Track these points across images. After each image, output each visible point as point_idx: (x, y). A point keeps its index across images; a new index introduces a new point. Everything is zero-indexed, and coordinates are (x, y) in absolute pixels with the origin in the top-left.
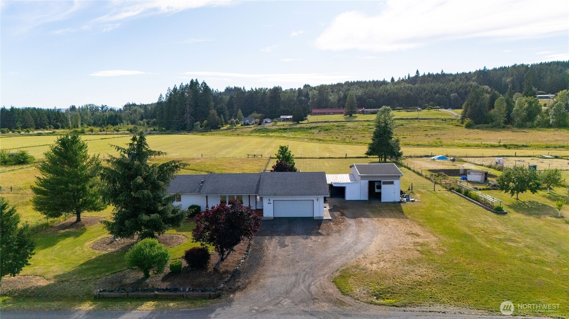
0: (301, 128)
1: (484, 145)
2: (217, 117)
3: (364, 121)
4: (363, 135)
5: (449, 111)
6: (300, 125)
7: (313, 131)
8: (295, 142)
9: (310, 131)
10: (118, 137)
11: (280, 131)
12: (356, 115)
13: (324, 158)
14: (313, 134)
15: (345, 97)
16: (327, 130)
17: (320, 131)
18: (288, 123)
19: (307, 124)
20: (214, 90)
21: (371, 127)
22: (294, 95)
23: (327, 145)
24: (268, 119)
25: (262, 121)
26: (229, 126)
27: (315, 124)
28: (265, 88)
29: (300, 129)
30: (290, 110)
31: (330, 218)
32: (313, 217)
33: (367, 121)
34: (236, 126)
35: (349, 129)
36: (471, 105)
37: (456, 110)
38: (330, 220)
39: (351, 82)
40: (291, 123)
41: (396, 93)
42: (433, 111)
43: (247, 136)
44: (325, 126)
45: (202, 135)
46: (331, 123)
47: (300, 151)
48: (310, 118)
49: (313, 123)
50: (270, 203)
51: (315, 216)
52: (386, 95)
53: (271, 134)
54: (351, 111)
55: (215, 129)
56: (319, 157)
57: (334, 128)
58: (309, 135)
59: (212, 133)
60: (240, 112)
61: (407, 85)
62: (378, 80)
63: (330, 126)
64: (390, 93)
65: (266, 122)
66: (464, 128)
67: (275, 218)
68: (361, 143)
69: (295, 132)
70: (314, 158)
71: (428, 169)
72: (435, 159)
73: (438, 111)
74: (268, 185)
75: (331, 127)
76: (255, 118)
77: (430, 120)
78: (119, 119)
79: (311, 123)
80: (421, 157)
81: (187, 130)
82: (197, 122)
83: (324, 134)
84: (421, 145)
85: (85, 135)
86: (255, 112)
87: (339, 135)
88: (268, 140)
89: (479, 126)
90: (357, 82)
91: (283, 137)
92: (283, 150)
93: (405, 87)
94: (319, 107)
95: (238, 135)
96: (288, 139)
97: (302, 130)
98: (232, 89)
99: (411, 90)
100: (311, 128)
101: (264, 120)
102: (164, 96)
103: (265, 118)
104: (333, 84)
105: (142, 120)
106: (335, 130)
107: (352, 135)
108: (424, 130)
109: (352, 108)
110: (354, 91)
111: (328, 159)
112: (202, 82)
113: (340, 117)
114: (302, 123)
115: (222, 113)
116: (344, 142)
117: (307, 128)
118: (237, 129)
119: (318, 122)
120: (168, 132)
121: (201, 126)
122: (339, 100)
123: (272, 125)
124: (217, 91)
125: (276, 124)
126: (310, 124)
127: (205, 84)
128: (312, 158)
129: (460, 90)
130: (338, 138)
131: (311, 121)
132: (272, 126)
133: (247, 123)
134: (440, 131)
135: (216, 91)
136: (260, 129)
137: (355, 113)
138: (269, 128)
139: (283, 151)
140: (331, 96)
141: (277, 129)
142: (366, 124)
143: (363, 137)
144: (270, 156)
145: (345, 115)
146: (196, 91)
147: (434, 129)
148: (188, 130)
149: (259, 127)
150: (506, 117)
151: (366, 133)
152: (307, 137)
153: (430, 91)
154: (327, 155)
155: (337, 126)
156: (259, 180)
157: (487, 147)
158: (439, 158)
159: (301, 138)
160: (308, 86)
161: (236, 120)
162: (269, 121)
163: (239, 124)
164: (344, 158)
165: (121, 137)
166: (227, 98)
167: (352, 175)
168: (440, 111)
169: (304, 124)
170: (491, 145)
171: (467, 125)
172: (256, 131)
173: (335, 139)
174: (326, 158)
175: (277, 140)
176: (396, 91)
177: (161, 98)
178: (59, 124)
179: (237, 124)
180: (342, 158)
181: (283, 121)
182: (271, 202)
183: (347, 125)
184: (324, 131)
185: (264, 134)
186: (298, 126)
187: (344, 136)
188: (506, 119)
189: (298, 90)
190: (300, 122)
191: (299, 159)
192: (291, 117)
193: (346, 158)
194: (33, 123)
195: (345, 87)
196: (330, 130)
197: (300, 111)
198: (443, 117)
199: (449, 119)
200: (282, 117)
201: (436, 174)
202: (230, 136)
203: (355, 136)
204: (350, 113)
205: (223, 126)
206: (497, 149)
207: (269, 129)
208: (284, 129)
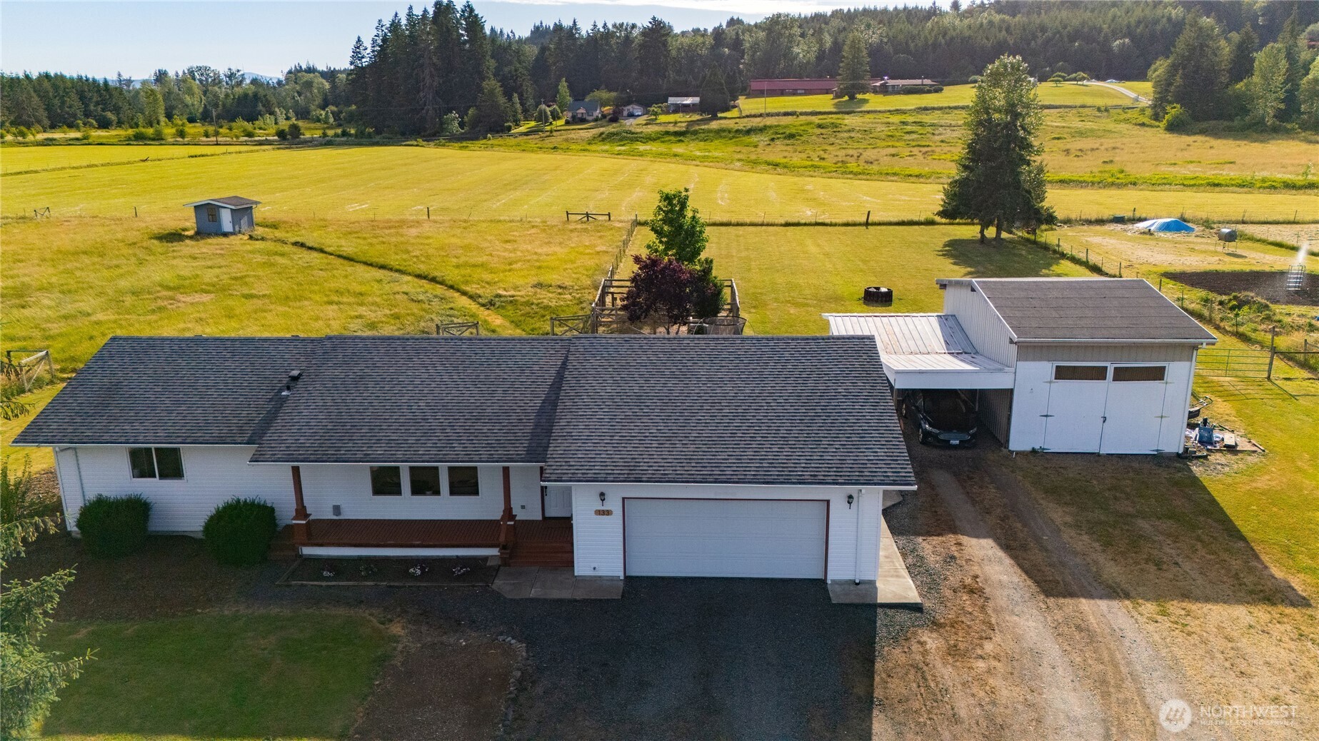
0: (723, 130)
1: (1263, 181)
2: (502, 100)
3: (889, 111)
4: (892, 151)
5: (1112, 86)
6: (718, 121)
7: (754, 138)
8: (707, 170)
9: (746, 139)
10: (240, 152)
11: (667, 139)
12: (867, 96)
13: (798, 224)
14: (756, 146)
15: (837, 47)
16: (791, 136)
17: (773, 140)
18: (688, 118)
19: (737, 120)
20: (505, 32)
21: (909, 128)
22: (704, 43)
23: (798, 179)
24: (636, 107)
25: (621, 112)
26: (533, 124)
27: (758, 119)
28: (630, 23)
29: (719, 133)
30: (694, 83)
31: (913, 596)
32: (822, 582)
33: (898, 112)
34: (551, 123)
35: (852, 134)
36: (1184, 69)
37: (1128, 83)
38: (916, 608)
39: (849, 10)
40: (696, 117)
41: (969, 37)
42: (1068, 86)
43: (578, 151)
44: (786, 127)
45: (461, 148)
46: (802, 118)
47: (722, 199)
48: (746, 105)
49: (755, 116)
50: (608, 513)
51: (832, 576)
52: (943, 41)
53: (642, 147)
54: (853, 86)
55: (498, 132)
56: (783, 222)
57: (810, 131)
58: (745, 150)
59: (490, 142)
60: (563, 86)
61: (997, 18)
62: (917, 7)
63: (801, 125)
64: (952, 39)
65: (631, 115)
66: (1161, 131)
67: (632, 582)
68: (895, 174)
69: (706, 143)
70: (768, 225)
71: (1162, 270)
72: (1152, 228)
73: (1083, 85)
74: (600, 414)
75: (802, 128)
76: (603, 105)
77: (1067, 110)
78: (264, 106)
79: (747, 116)
80: (1100, 222)
81: (426, 134)
82: (452, 113)
83: (785, 148)
84: (1071, 181)
85: (161, 145)
86: (603, 86)
87: (825, 151)
88: (632, 164)
89: (1204, 125)
90: (865, 10)
91: (675, 155)
92: (674, 206)
93: (991, 23)
94: (768, 75)
95: (555, 148)
96: (688, 162)
97: (725, 137)
98: (547, 29)
99: (1008, 30)
100: (749, 132)
101: (626, 108)
102: (367, 43)
103: (629, 103)
104: (803, 16)
105: (324, 109)
106: (814, 137)
107: (860, 151)
108: (1055, 138)
109: (855, 75)
110: (862, 32)
111: (811, 228)
112: (465, 3)
113: (824, 102)
114: (725, 118)
115: (515, 89)
116: (842, 170)
117: (737, 131)
118: (554, 134)
119: (769, 115)
120: (378, 138)
121: (462, 125)
122: (821, 56)
123: (645, 122)
124: (511, 35)
125: (656, 119)
126: (746, 120)
127: (472, 10)
128: (762, 225)
129: (1138, 30)
130: (824, 159)
131: (748, 113)
132: (646, 124)
133: (579, 116)
134: (1099, 141)
135: (508, 35)
136: (613, 134)
137: (864, 90)
138: (639, 130)
139: (671, 211)
140: (798, 45)
141: (657, 133)
142: (896, 119)
143: (893, 155)
144: (634, 218)
145: (837, 97)
146: (448, 30)
147: (1081, 134)
148: (429, 135)
149: (611, 128)
150: (1283, 101)
151: (898, 144)
152: (739, 156)
153: (1059, 32)
154: (808, 214)
155: (820, 126)
156: (560, 377)
157: (1275, 188)
158: (1167, 227)
159: (722, 160)
160: (739, 22)
161: (551, 109)
162: (638, 110)
163: (559, 118)
164: (860, 224)
165: (247, 152)
166: (532, 51)
167: (951, 322)
168: (1086, 86)
169: (728, 120)
170: (1284, 182)
171: (1172, 124)
172: (603, 140)
173: (816, 162)
174: (805, 224)
175: (656, 166)
176: (967, 33)
177: (358, 48)
178: (110, 115)
179: (554, 120)
180: (854, 225)
181: (675, 112)
182: (614, 504)
183: (846, 122)
184: (785, 138)
185: (623, 148)
186: (714, 125)
187: (838, 153)
188: (1282, 106)
189: (712, 34)
190: (719, 115)
191: (723, 229)
192: (697, 100)
193: (867, 224)
194: (42, 114)
195: (836, 23)
196: (801, 136)
197: (721, 84)
198: (1100, 102)
199: (1116, 107)
200: (672, 100)
201: (1224, 298)
202: (532, 151)
203: (870, 154)
204: (851, 93)
205: (518, 125)
206: (1304, 194)
207: (637, 133)
208: (676, 134)
